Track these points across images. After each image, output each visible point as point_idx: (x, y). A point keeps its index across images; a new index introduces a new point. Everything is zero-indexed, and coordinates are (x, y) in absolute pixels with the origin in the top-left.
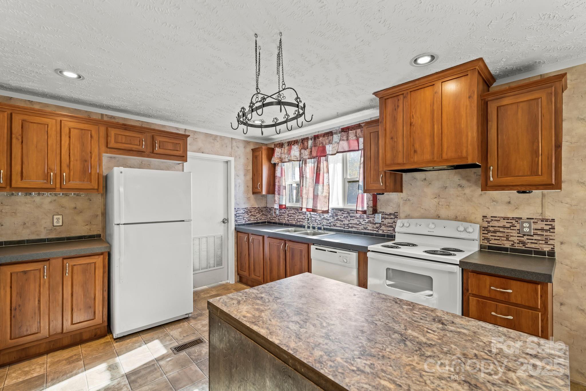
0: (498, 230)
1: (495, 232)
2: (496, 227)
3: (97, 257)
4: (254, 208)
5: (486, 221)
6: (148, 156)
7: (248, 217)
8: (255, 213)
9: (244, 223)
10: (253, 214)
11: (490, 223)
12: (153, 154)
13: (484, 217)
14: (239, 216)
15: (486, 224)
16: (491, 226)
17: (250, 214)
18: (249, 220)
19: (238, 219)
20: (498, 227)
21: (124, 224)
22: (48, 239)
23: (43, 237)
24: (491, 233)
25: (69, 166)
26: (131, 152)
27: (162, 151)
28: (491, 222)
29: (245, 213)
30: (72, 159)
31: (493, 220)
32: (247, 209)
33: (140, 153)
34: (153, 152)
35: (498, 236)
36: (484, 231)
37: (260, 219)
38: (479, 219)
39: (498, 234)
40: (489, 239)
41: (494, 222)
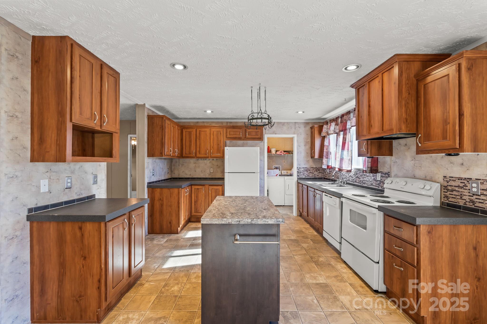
0: (454, 189)
1: (452, 191)
2: (453, 186)
3: (220, 186)
4: (312, 168)
5: (446, 181)
6: (243, 140)
7: (307, 173)
8: (313, 171)
9: (304, 177)
10: (312, 172)
11: (448, 183)
12: (246, 139)
13: (445, 177)
14: (300, 173)
15: (446, 184)
16: (450, 186)
17: (309, 172)
18: (308, 176)
19: (300, 175)
20: (455, 186)
21: (228, 173)
22: (209, 178)
23: (207, 177)
24: (449, 191)
25: (213, 147)
26: (236, 139)
27: (250, 137)
28: (449, 181)
29: (305, 171)
30: (214, 144)
31: (450, 180)
32: (306, 168)
33: (240, 139)
34: (245, 138)
35: (454, 195)
36: (445, 189)
37: (317, 176)
38: (441, 179)
39: (454, 193)
40: (448, 197)
41: (451, 182)
